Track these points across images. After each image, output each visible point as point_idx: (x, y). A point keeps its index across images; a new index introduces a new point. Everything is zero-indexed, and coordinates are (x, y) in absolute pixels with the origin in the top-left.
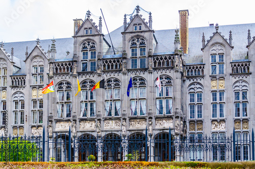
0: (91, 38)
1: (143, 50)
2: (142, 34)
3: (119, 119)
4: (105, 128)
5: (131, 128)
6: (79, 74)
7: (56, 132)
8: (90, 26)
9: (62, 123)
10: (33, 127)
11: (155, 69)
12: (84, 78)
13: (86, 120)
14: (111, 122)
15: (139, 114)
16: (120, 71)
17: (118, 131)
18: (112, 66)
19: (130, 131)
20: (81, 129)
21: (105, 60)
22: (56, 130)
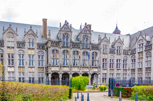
0: (67, 32)
1: (87, 41)
2: (88, 35)
3: (78, 67)
4: (73, 70)
5: (83, 71)
6: (62, 47)
7: (52, 71)
8: (67, 27)
9: (54, 67)
10: (29, 67)
11: (92, 49)
12: (64, 49)
13: (65, 66)
14: (75, 68)
15: (85, 66)
16: (79, 48)
17: (78, 72)
18: (76, 45)
19: (83, 72)
20: (63, 70)
21: (73, 43)
22: (52, 70)
